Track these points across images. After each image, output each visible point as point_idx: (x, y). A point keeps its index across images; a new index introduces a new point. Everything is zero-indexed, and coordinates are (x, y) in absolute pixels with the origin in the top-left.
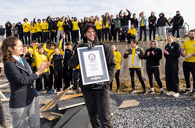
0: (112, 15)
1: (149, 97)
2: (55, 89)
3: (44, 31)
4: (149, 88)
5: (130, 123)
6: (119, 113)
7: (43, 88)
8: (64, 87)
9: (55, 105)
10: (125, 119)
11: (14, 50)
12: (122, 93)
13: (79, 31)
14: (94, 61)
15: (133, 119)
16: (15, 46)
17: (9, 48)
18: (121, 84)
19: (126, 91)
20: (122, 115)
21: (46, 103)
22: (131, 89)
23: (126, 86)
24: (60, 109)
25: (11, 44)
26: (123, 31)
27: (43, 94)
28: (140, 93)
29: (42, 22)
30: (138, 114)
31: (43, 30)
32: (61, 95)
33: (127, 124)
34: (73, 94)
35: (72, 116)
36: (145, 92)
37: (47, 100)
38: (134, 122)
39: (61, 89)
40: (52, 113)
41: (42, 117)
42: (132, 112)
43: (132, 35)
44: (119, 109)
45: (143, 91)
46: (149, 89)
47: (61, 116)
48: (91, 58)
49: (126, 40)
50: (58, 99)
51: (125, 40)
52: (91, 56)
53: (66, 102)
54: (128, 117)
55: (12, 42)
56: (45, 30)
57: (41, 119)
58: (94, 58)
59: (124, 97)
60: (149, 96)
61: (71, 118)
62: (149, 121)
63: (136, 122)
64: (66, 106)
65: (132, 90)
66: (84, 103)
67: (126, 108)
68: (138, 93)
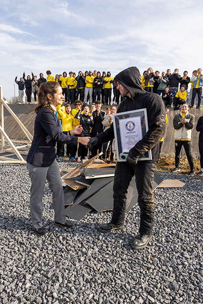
0: (157, 71)
1: (198, 179)
2: (79, 156)
3: (70, 88)
4: (197, 168)
5: (172, 205)
6: (158, 193)
7: (65, 154)
8: (90, 156)
9: (80, 174)
10: (166, 201)
11: (53, 98)
12: (161, 170)
13: (112, 90)
14: (133, 131)
15: (176, 202)
16: (55, 93)
17: (49, 95)
18: (160, 161)
19: (167, 169)
20: (161, 196)
21: (69, 172)
22: (174, 167)
23: (167, 163)
24: (87, 178)
25: (50, 90)
26: (170, 92)
27: (65, 161)
28: (186, 173)
29: (68, 76)
30: (183, 197)
31: (69, 86)
32: (88, 163)
33: (168, 207)
34: (101, 163)
35: (102, 188)
36: (192, 172)
37: (69, 168)
38: (178, 205)
39: (86, 157)
40: (77, 181)
41: (64, 185)
42: (175, 194)
43: (180, 100)
44: (158, 188)
45: (189, 170)
46: (198, 170)
47: (86, 186)
48: (129, 128)
49: (172, 106)
50: (84, 166)
51: (170, 105)
52: (128, 125)
53: (94, 171)
54: (170, 198)
55: (51, 88)
56: (71, 86)
57: (63, 187)
58: (132, 127)
59: (164, 176)
60: (198, 177)
61: (99, 190)
62: (198, 207)
63: (181, 206)
64: (95, 175)
65: (175, 169)
66: (113, 175)
67: (168, 189)
68: (182, 173)
